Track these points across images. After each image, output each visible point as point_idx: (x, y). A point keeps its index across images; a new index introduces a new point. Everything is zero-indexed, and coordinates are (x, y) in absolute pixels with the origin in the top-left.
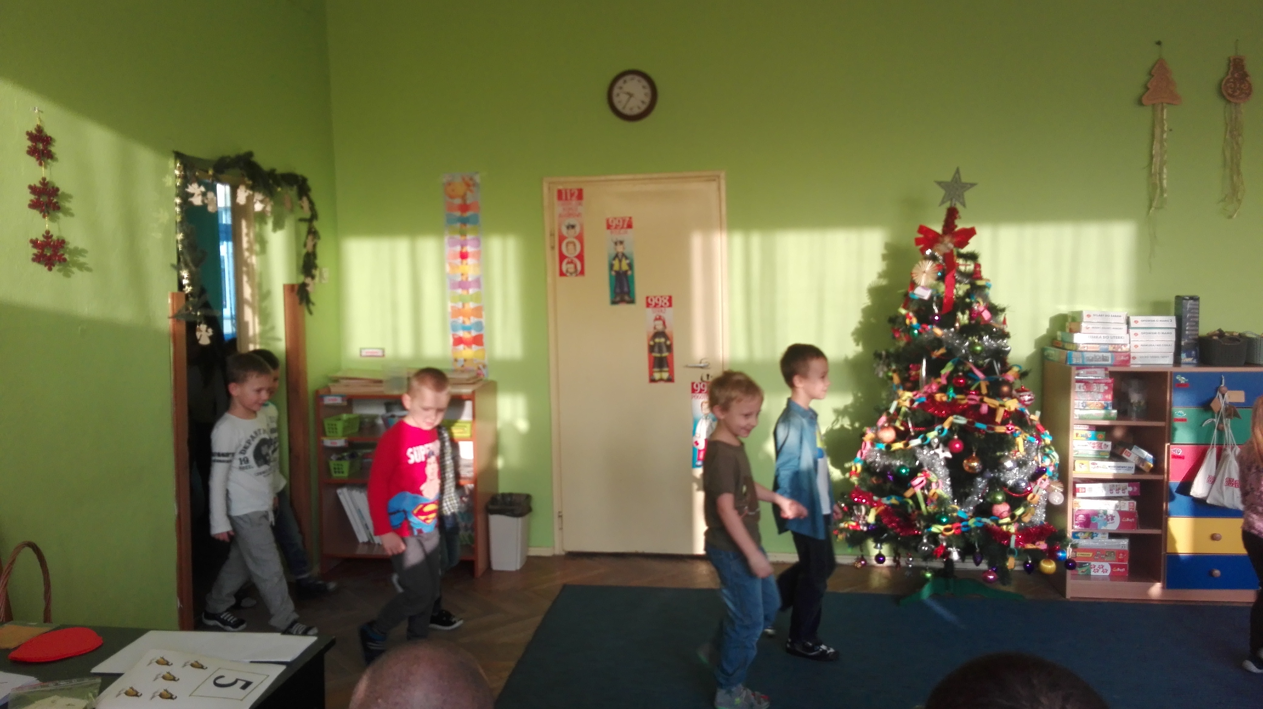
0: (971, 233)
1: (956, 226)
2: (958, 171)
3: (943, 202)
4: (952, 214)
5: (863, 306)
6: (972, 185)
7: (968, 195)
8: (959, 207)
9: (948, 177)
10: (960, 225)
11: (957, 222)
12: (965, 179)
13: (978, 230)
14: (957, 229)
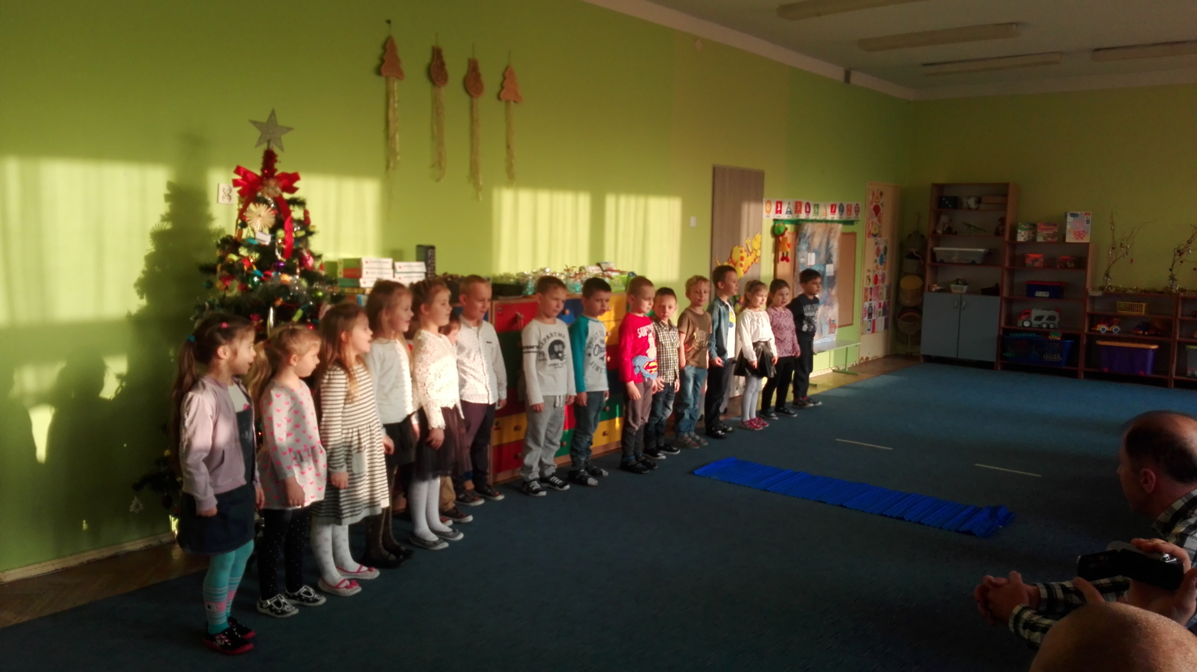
0: (295, 177)
1: (276, 170)
2: (273, 113)
3: (259, 143)
4: (270, 158)
5: (147, 253)
6: (289, 129)
7: (286, 139)
8: (276, 150)
9: (263, 118)
10: (281, 168)
11: (277, 166)
12: (282, 121)
13: (301, 176)
14: (276, 174)
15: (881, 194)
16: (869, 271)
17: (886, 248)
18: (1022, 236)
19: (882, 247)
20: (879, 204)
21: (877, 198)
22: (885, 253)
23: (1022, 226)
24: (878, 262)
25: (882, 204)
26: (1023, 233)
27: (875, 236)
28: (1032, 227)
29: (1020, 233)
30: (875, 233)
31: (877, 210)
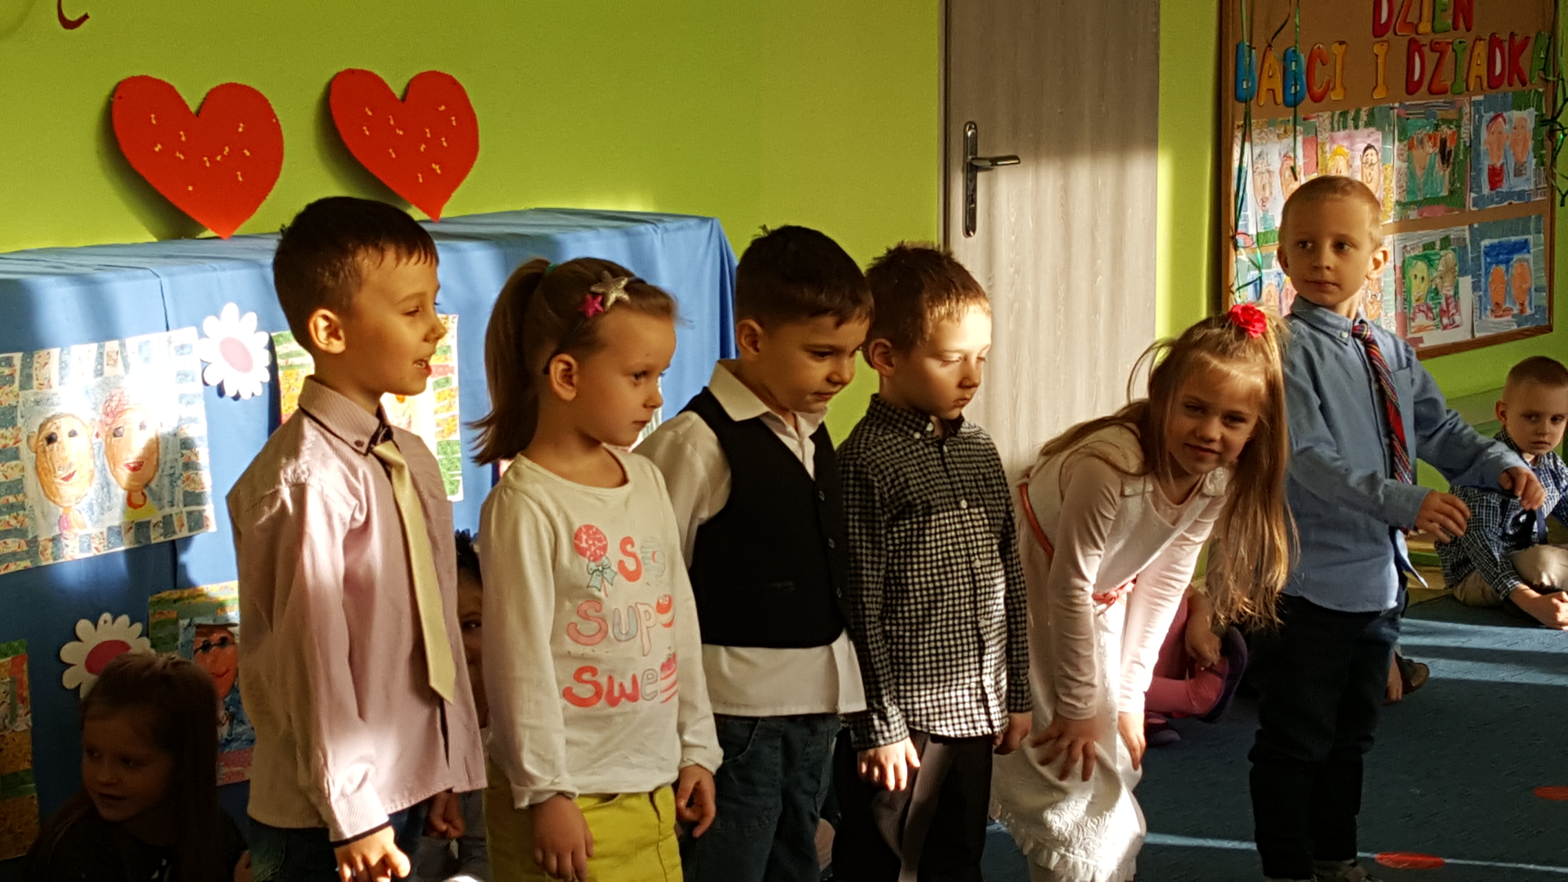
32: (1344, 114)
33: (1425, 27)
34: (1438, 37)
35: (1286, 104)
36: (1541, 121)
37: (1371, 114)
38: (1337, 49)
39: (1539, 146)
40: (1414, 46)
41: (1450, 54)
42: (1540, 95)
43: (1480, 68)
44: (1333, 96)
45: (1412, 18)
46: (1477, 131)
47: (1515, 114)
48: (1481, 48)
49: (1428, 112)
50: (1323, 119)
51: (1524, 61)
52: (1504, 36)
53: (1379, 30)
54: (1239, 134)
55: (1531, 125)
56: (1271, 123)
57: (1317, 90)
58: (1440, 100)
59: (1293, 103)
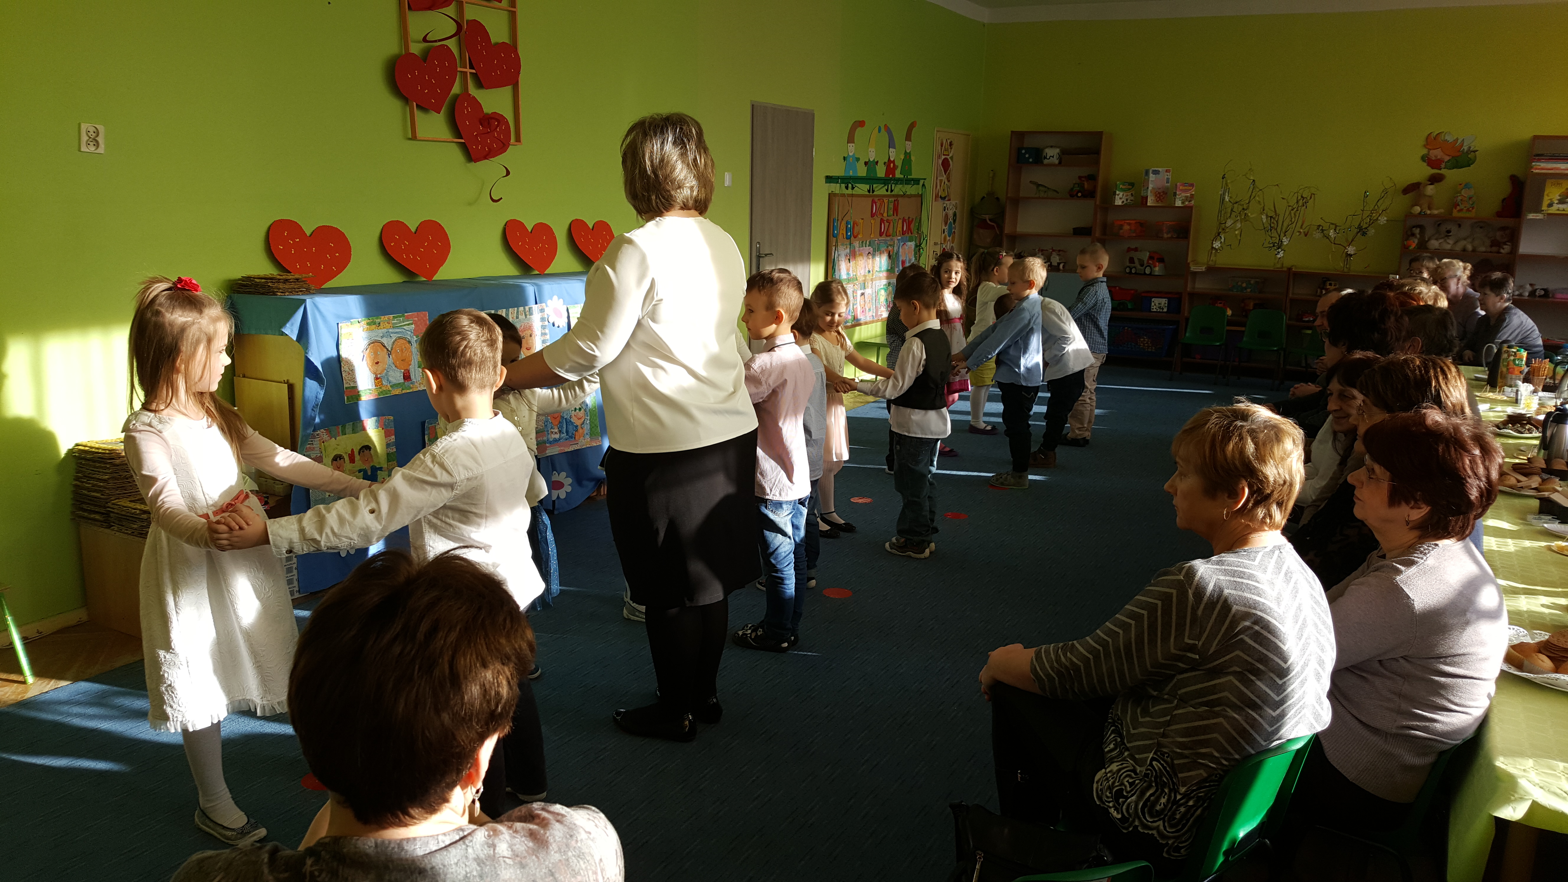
15: (951, 144)
16: (936, 244)
17: (955, 215)
18: (1119, 200)
19: (951, 213)
20: (948, 157)
21: (946, 150)
22: (955, 221)
23: (1121, 186)
24: (946, 233)
25: (952, 158)
26: (1121, 194)
27: (943, 198)
28: (1130, 187)
29: (1118, 195)
30: (943, 196)
31: (946, 164)
32: (862, 242)
33: (885, 215)
34: (890, 218)
35: (847, 239)
36: (916, 246)
37: (870, 242)
38: (861, 221)
39: (915, 254)
40: (882, 221)
41: (892, 224)
42: (916, 237)
43: (900, 229)
44: (860, 236)
45: (882, 212)
46: (899, 248)
47: (909, 243)
48: (900, 221)
49: (885, 242)
50: (856, 244)
51: (912, 226)
52: (906, 218)
53: (873, 215)
54: (834, 248)
55: (913, 247)
56: (843, 245)
57: (855, 234)
58: (889, 238)
59: (848, 238)
